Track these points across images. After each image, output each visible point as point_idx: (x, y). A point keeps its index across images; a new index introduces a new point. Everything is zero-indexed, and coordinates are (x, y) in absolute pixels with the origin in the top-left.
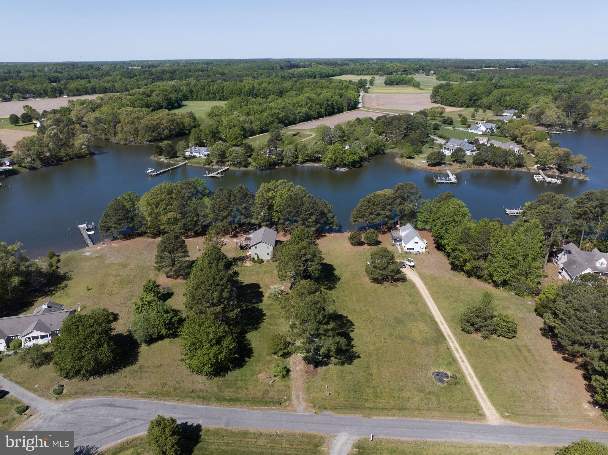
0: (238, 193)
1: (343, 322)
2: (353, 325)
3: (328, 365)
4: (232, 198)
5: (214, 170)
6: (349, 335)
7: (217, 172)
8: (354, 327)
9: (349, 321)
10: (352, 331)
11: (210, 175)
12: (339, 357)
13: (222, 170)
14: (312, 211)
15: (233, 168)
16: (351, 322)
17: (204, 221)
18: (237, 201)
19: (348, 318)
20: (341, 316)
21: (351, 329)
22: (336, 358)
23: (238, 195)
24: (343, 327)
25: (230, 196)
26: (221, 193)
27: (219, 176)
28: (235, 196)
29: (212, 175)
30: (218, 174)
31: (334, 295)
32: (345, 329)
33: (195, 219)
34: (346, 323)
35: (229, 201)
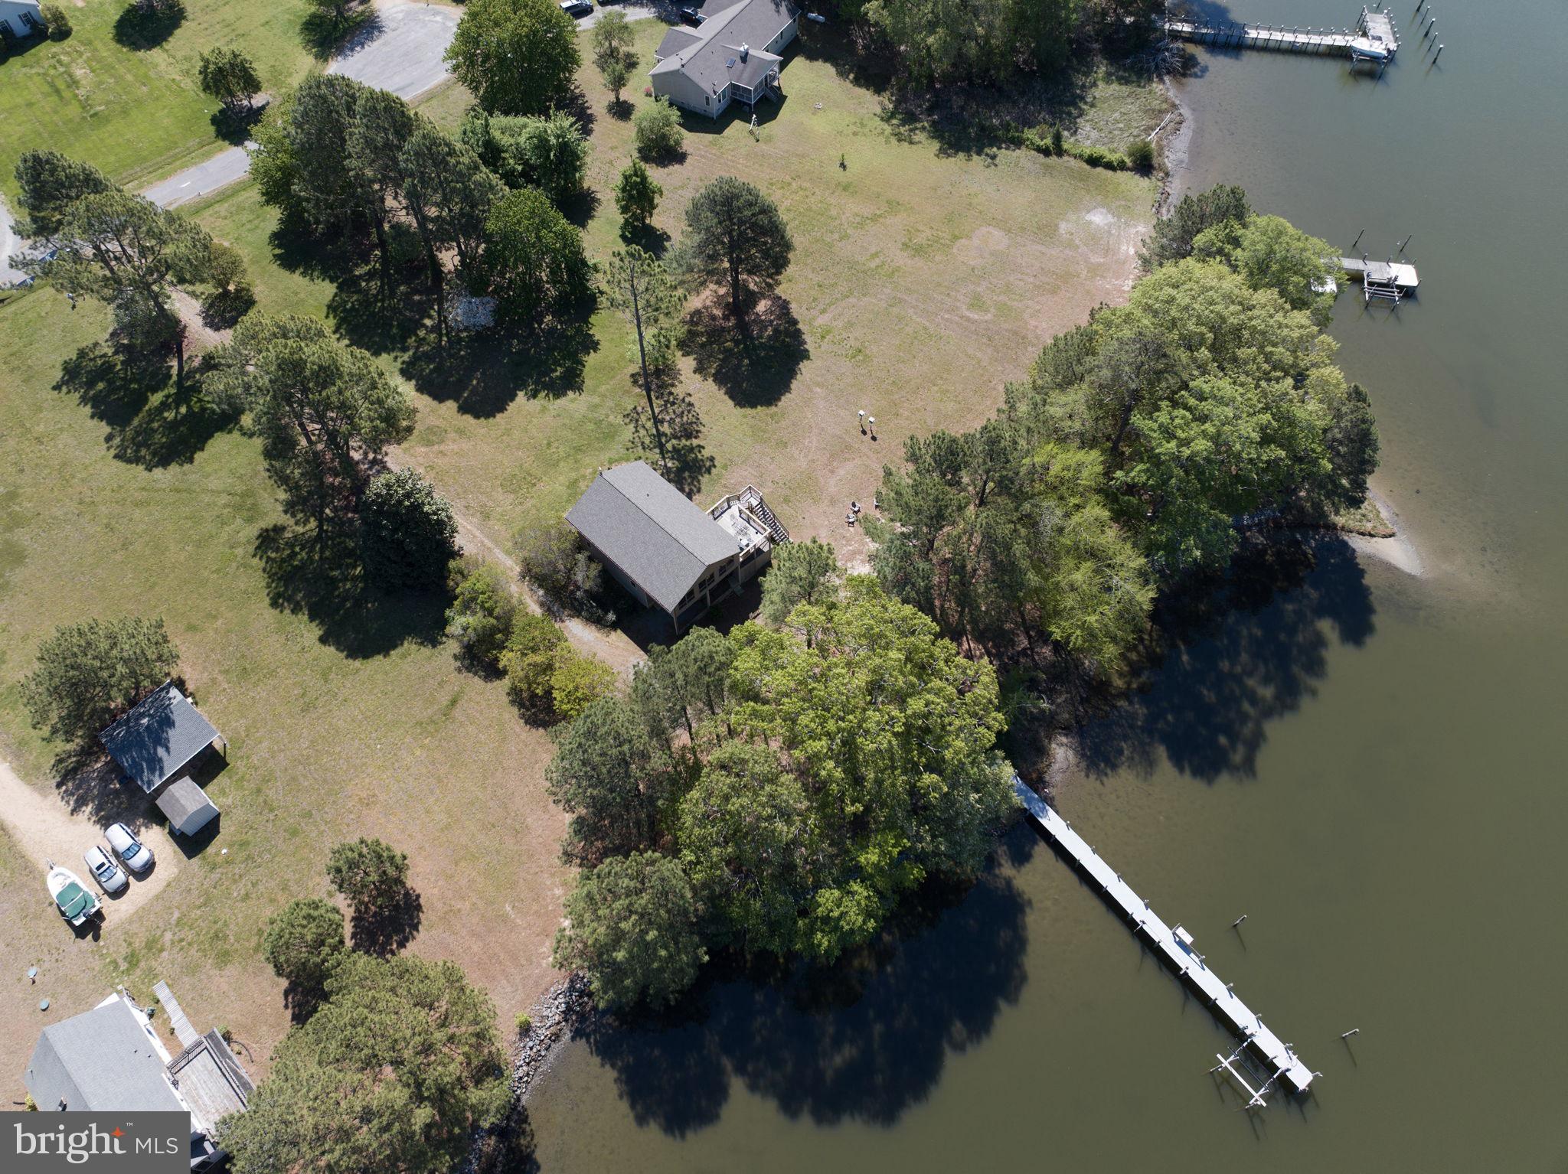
1: (148, 447)
2: (116, 457)
3: (112, 335)
6: (109, 423)
8: (113, 452)
9: (137, 460)
10: (109, 438)
12: (99, 362)
16: (129, 461)
19: (141, 467)
20: (164, 462)
21: (117, 441)
22: (105, 355)
24: (138, 433)
31: (239, 521)
32: (129, 431)
34: (137, 451)
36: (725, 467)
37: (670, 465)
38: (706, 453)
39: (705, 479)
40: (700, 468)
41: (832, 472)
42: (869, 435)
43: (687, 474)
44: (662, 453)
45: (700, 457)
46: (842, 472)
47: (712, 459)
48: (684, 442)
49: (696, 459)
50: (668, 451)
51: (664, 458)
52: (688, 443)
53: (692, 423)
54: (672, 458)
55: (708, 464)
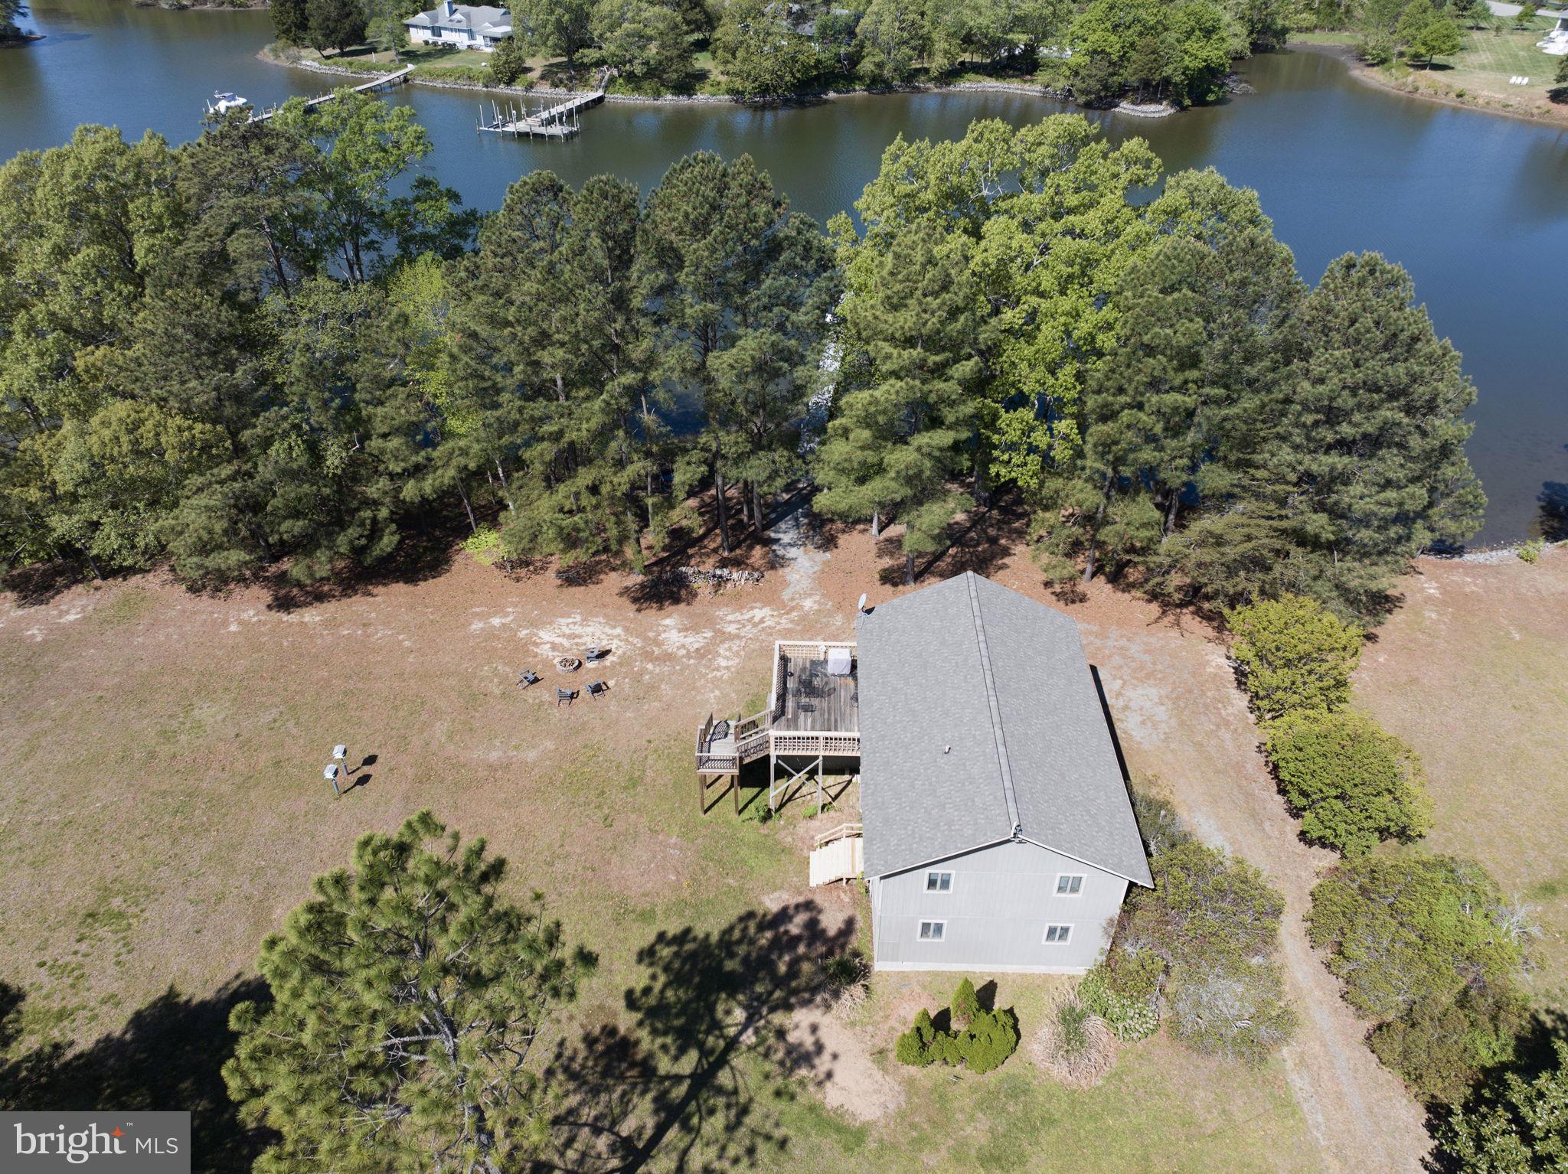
0: (701, 227)
4: (643, 277)
5: (533, 107)
7: (545, 115)
11: (511, 128)
13: (570, 105)
14: (1389, 413)
15: (622, 98)
17: (417, 471)
18: (694, 309)
23: (694, 250)
25: (622, 260)
26: (541, 223)
27: (557, 130)
28: (669, 258)
29: (522, 126)
30: (550, 121)
33: (334, 458)
35: (620, 301)
36: (647, 916)
37: (739, 1015)
38: (639, 977)
39: (711, 926)
40: (693, 956)
41: (507, 767)
42: (366, 770)
43: (730, 965)
44: (722, 1061)
45: (662, 979)
46: (495, 756)
47: (647, 955)
48: (646, 1042)
49: (677, 979)
50: (704, 1053)
51: (732, 1044)
52: (643, 1034)
53: (573, 1076)
54: (716, 1026)
55: (666, 952)
